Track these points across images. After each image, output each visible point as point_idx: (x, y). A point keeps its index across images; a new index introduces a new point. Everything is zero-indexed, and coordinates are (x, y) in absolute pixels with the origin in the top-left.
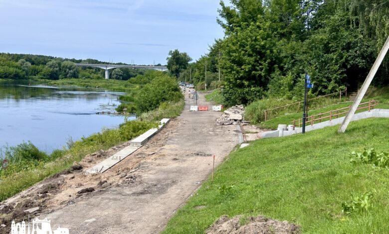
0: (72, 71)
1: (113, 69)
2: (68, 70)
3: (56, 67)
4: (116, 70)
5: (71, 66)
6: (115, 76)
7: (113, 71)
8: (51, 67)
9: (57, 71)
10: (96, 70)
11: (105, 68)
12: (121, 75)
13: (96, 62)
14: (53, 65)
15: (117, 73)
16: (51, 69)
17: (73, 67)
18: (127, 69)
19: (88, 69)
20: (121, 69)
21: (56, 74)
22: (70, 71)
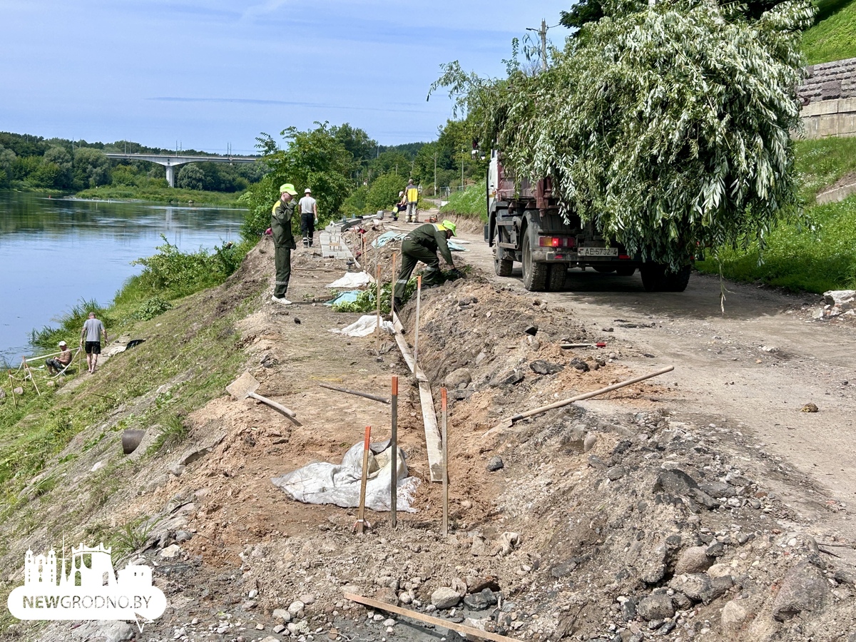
0: (98, 170)
1: (181, 166)
2: (90, 167)
3: (67, 162)
4: (188, 167)
5: (97, 160)
6: (186, 181)
7: (182, 170)
8: (55, 160)
9: (68, 170)
10: (138, 167)
11: (166, 164)
12: (200, 180)
13: (136, 148)
14: (59, 157)
15: (190, 174)
16: (57, 166)
17: (100, 161)
18: (212, 165)
19: (120, 166)
20: (199, 164)
21: (66, 176)
22: (95, 170)
